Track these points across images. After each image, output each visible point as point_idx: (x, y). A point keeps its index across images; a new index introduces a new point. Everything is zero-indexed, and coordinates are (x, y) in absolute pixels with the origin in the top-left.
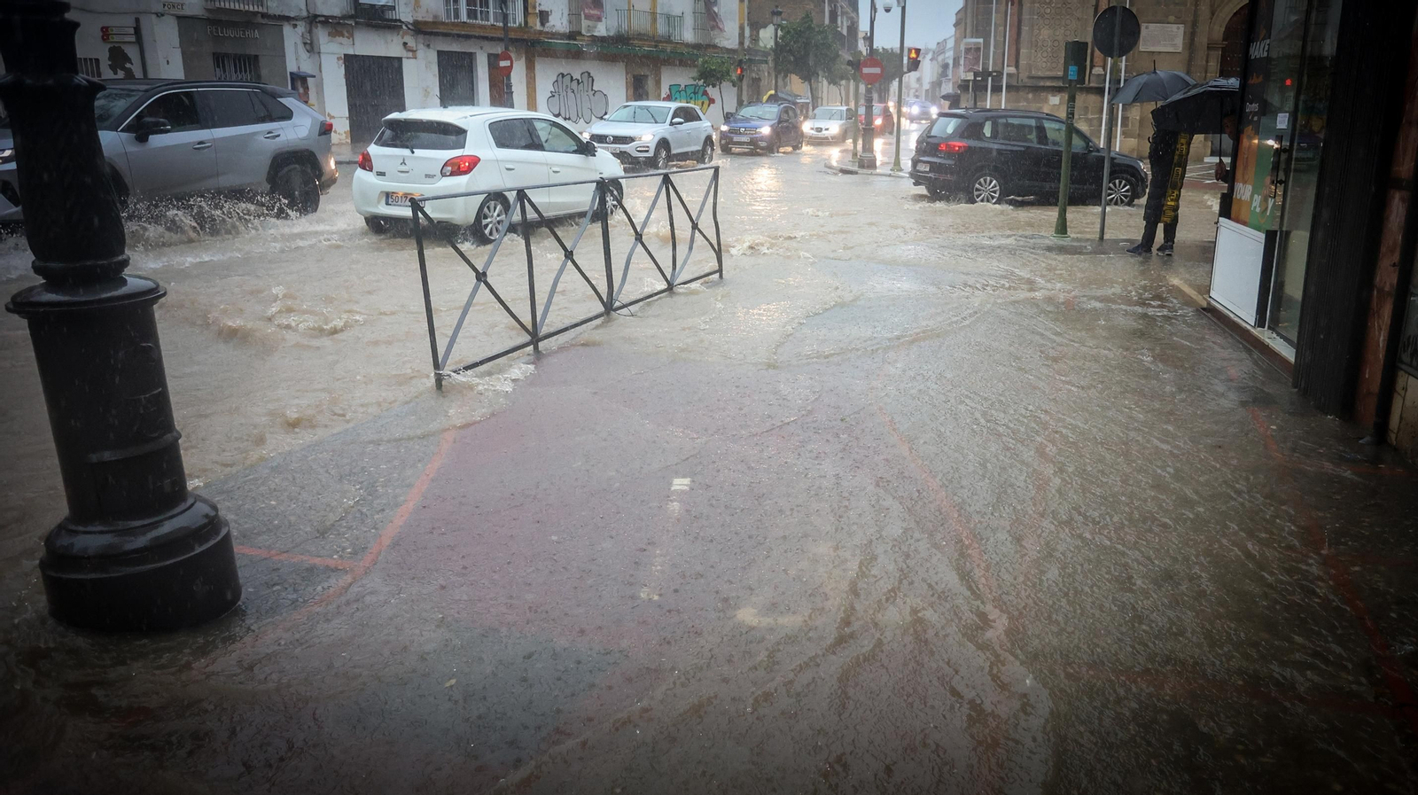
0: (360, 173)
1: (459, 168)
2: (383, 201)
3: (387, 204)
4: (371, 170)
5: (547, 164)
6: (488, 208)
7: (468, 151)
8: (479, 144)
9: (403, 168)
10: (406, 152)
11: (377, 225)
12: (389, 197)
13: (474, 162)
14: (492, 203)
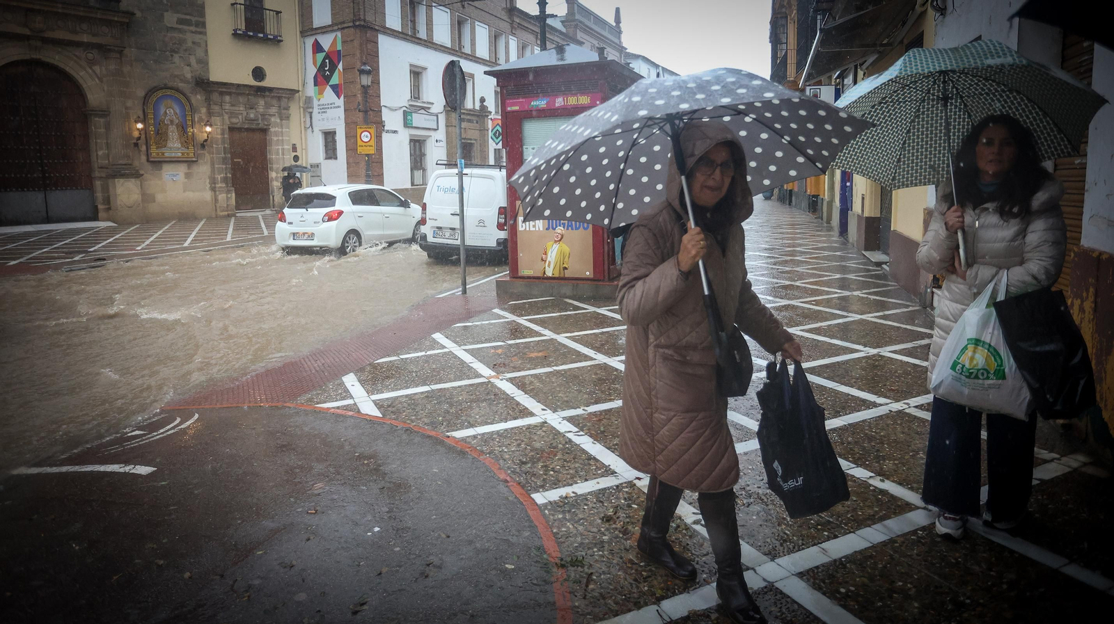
0: (279, 223)
1: (331, 217)
2: (292, 238)
3: (294, 239)
4: (285, 222)
5: (381, 213)
6: (349, 238)
7: (337, 207)
8: (343, 203)
9: (302, 219)
10: (304, 210)
11: (290, 250)
12: (295, 235)
13: (340, 213)
14: (352, 236)
